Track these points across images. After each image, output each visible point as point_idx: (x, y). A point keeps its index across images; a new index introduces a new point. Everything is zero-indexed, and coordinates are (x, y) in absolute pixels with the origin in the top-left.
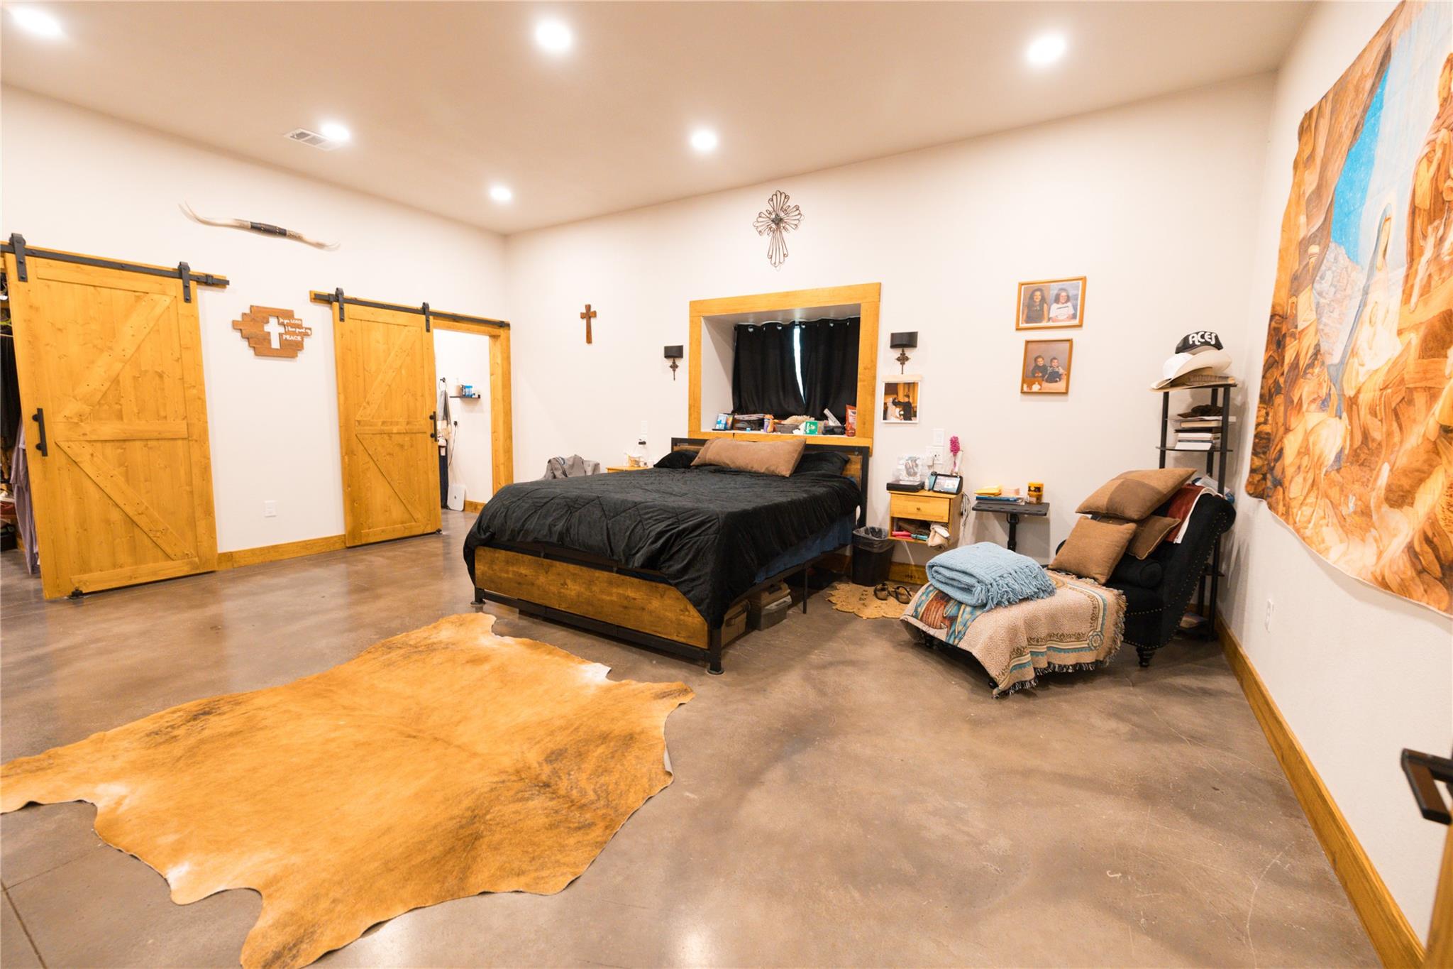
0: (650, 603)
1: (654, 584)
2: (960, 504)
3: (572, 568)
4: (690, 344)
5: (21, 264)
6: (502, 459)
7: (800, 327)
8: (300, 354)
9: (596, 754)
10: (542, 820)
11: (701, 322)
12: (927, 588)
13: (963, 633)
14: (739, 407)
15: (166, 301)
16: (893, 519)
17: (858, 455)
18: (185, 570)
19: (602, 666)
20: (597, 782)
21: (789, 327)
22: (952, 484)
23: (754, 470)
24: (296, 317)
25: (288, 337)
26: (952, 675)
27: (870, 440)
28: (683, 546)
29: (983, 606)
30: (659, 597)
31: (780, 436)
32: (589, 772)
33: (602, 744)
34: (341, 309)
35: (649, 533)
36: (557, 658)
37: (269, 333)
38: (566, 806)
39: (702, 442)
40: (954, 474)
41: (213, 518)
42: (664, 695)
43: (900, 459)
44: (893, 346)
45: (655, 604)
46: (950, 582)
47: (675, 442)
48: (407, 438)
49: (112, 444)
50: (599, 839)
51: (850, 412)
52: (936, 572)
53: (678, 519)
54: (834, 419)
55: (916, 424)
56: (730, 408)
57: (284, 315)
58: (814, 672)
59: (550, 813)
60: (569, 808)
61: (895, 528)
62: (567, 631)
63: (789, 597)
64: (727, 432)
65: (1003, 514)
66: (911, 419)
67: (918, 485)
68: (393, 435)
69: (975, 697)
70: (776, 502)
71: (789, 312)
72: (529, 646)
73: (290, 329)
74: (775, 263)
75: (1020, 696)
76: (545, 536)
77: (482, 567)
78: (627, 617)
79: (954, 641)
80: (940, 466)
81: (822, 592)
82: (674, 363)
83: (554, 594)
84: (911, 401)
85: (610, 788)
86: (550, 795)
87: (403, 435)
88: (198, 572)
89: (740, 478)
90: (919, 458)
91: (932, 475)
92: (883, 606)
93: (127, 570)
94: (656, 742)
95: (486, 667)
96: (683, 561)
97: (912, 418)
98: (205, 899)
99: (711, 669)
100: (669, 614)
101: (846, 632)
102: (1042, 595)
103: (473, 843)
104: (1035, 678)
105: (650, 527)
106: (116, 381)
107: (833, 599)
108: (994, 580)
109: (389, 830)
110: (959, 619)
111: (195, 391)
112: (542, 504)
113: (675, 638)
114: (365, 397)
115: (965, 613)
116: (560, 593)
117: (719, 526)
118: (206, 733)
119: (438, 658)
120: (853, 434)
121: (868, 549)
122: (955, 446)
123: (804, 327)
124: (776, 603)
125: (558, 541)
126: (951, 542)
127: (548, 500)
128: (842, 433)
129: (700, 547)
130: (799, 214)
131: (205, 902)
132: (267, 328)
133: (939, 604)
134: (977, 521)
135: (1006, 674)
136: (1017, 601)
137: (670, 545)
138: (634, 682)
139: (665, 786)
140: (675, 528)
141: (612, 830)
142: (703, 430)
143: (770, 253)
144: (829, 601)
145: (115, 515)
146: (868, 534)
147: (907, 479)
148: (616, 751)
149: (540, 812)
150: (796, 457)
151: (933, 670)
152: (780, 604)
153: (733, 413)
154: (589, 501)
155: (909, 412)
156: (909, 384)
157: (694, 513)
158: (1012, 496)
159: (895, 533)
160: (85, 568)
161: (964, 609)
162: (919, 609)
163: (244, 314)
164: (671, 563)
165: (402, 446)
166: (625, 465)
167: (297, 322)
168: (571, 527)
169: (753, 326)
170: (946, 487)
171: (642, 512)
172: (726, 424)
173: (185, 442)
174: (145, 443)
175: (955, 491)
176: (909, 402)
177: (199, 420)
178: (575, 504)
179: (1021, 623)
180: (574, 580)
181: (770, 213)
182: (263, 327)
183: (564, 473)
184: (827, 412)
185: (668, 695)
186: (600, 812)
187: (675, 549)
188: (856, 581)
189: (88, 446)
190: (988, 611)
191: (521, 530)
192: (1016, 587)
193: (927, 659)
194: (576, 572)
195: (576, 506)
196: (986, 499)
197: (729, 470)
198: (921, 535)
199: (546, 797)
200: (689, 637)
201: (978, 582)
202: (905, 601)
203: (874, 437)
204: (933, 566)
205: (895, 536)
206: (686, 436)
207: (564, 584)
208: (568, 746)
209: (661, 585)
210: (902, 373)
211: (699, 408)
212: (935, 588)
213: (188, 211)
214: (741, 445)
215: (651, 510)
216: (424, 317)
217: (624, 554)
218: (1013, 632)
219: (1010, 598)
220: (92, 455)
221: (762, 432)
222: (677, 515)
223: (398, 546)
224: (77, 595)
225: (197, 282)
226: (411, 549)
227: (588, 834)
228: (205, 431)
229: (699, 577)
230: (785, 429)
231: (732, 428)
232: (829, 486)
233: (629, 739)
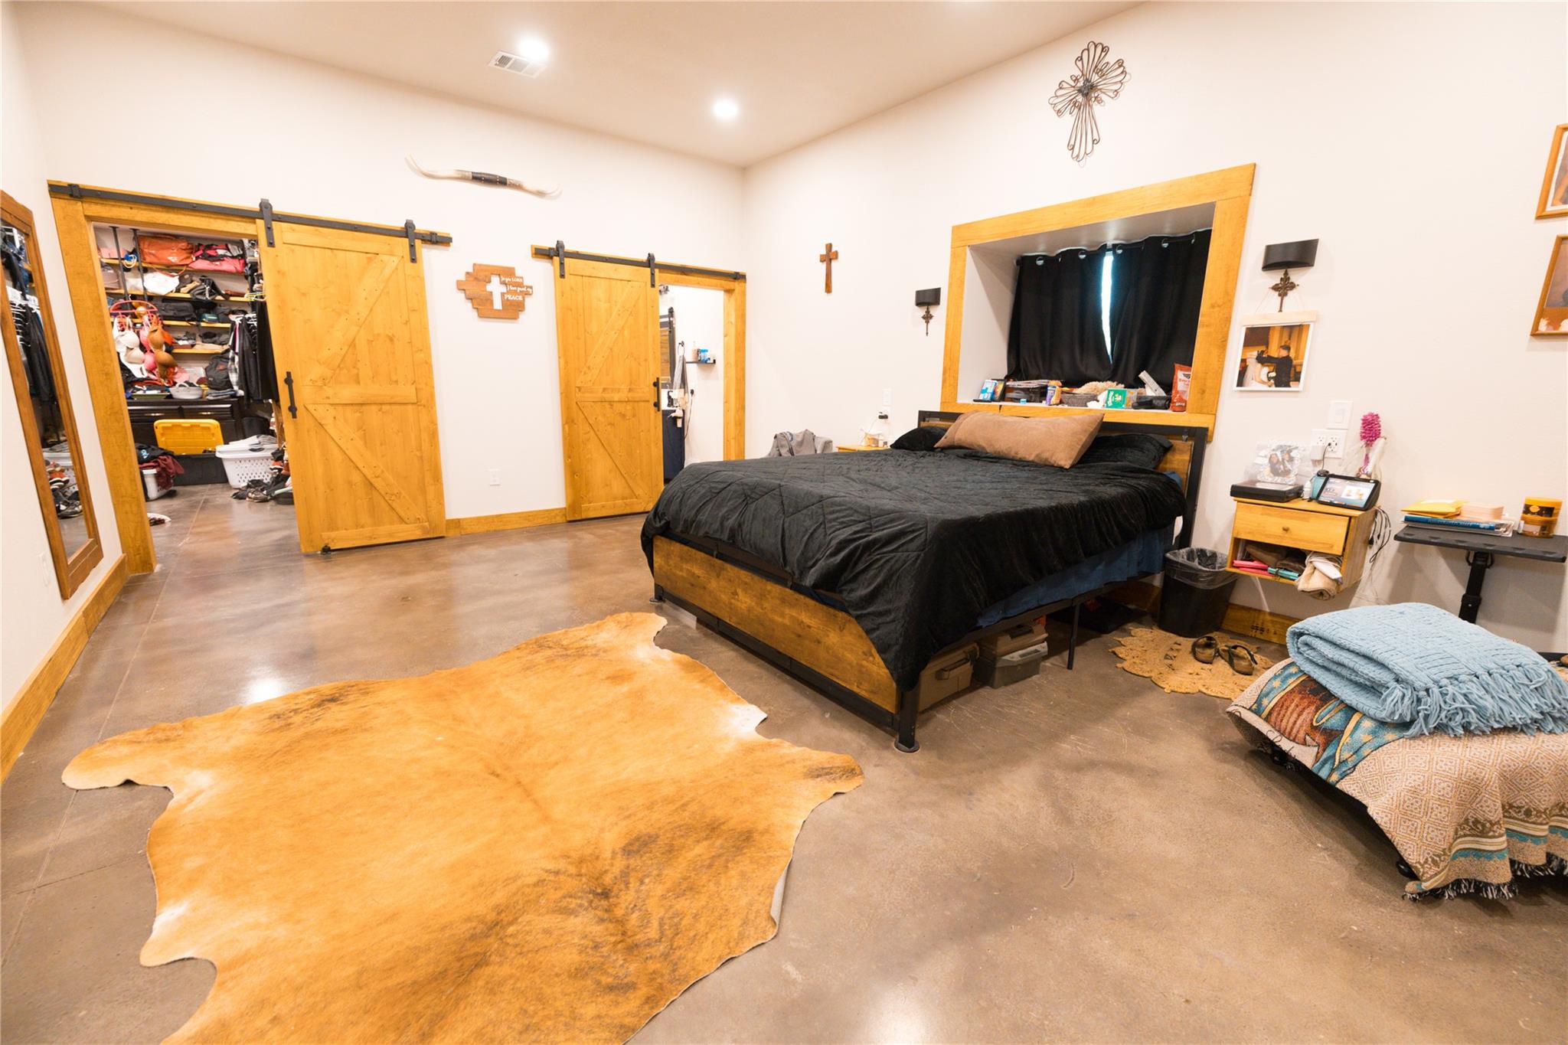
0: (828, 636)
1: (832, 611)
2: (1371, 525)
3: (744, 575)
4: (950, 285)
5: (269, 229)
6: (733, 432)
7: (1115, 253)
8: (522, 316)
9: (691, 855)
10: (570, 957)
11: (966, 254)
12: (1285, 668)
13: (1350, 765)
14: (1017, 369)
15: (394, 261)
16: (1237, 541)
17: (1186, 440)
18: (417, 534)
19: (758, 710)
20: (671, 907)
21: (1095, 257)
22: (1359, 493)
23: (1019, 456)
24: (517, 275)
25: (509, 297)
26: (1317, 827)
27: (1212, 417)
28: (871, 565)
29: (1404, 725)
30: (838, 630)
31: (1066, 410)
32: (668, 885)
33: (706, 839)
34: (562, 264)
35: (831, 541)
36: (709, 689)
37: (491, 293)
38: (613, 939)
39: (953, 417)
40: (1363, 477)
41: (442, 484)
42: (819, 773)
43: (1260, 448)
44: (1268, 266)
45: (833, 638)
46: (1334, 667)
47: (923, 416)
48: (629, 407)
49: (351, 407)
50: (627, 1021)
51: (1180, 375)
52: (1306, 644)
53: (870, 524)
54: (1156, 386)
55: (1298, 392)
56: (1003, 372)
57: (506, 273)
58: (1059, 774)
59: (586, 948)
60: (615, 943)
61: (1239, 555)
62: (736, 651)
63: (1045, 644)
64: (993, 403)
65: (1462, 550)
66: (1289, 386)
67: (1290, 491)
68: (615, 404)
69: (1363, 886)
70: (1030, 507)
71: (1097, 228)
72: (685, 667)
73: (512, 288)
74: (1078, 156)
75: (1470, 907)
76: (715, 532)
77: (659, 560)
78: (800, 648)
79: (1330, 775)
80: (1337, 461)
81: (1106, 637)
82: (928, 312)
83: (724, 603)
84: (1292, 355)
85: (685, 922)
86: (599, 913)
87: (625, 404)
88: (429, 536)
89: (997, 468)
90: (1297, 448)
91: (1319, 475)
92: (1204, 674)
93: (367, 531)
94: (779, 853)
95: (625, 688)
96: (869, 585)
97: (1291, 383)
98: (168, 964)
99: (900, 742)
100: (849, 656)
101: (1130, 711)
102: (1551, 726)
103: (472, 971)
104: (1510, 886)
105: (834, 532)
106: (352, 344)
107: (1121, 651)
108: (1436, 682)
109: (393, 917)
110: (1345, 738)
111: (422, 355)
112: (717, 491)
113: (855, 689)
114: (586, 361)
115: (1358, 732)
116: (731, 604)
117: (926, 540)
118: (319, 725)
119: (580, 667)
120: (1183, 409)
121: (1189, 582)
122: (1371, 430)
123: (1120, 252)
124: (1021, 652)
125: (729, 539)
126: (1342, 587)
127: (724, 485)
128: (1166, 407)
129: (894, 568)
130: (1122, 72)
131: (164, 971)
132: (489, 288)
133: (1306, 701)
134: (1401, 557)
135: (1442, 865)
136: (1488, 730)
137: (855, 558)
138: (787, 744)
139: (760, 942)
140: (866, 536)
141: (653, 1008)
142: (960, 401)
143: (1072, 142)
144: (1114, 653)
145: (356, 478)
146: (1193, 560)
147: (1270, 480)
148: (720, 856)
149: (576, 941)
150: (1084, 439)
151: (1281, 810)
152: (1029, 653)
153: (1007, 378)
154: (769, 491)
155: (1285, 373)
156: (1291, 328)
157: (893, 516)
158: (1485, 519)
159: (1238, 562)
160: (332, 526)
161: (1358, 724)
162: (1265, 701)
163: (468, 273)
164: (853, 586)
165: (623, 416)
166: (860, 444)
167: (518, 280)
168: (744, 522)
169: (1044, 257)
170: (1344, 496)
171: (828, 510)
172: (994, 393)
173: (414, 407)
174: (379, 407)
175: (1362, 504)
176: (1288, 360)
177: (426, 384)
178: (753, 492)
179: (1491, 775)
180: (745, 591)
181: (1077, 80)
182: (485, 286)
183: (791, 451)
184: (1144, 376)
185: (827, 774)
186: (652, 966)
187: (861, 567)
188: (1165, 626)
189: (331, 409)
190: (1413, 738)
191: (694, 521)
192: (1489, 703)
193: (1270, 785)
194: (748, 581)
195: (753, 496)
196: (1426, 522)
197: (984, 455)
198: (1285, 569)
199: (595, 915)
200: (872, 692)
201: (1397, 681)
202: (1244, 670)
203: (1219, 414)
204: (1301, 634)
205: (1238, 567)
206: (938, 410)
207: (735, 593)
208: (661, 833)
209: (841, 614)
210: (1281, 311)
211: (956, 372)
212: (1301, 671)
213: (412, 163)
214: (1005, 422)
215: (839, 508)
216: (649, 270)
217: (798, 565)
218: (1471, 789)
219: (1469, 723)
220: (335, 418)
221: (1044, 404)
222: (871, 518)
223: (615, 522)
224: (326, 550)
225: (422, 240)
226: (626, 528)
227: (617, 1004)
228: (432, 396)
229: (887, 612)
230: (1075, 401)
231: (1003, 398)
232: (1131, 486)
233: (746, 838)
